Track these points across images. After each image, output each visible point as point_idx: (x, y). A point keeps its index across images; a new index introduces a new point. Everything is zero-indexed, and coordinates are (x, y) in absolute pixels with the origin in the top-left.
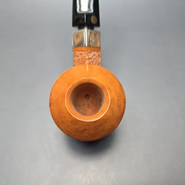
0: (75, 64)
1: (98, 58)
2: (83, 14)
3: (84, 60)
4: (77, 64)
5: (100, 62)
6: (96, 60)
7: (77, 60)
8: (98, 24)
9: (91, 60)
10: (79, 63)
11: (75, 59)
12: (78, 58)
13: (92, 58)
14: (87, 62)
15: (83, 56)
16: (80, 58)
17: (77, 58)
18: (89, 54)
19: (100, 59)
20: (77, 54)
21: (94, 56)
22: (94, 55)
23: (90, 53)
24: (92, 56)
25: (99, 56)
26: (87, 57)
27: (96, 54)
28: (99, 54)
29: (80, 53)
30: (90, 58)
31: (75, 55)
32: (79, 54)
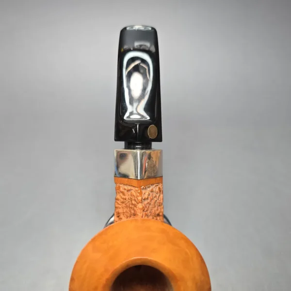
0: (117, 206)
1: (158, 195)
2: (133, 124)
3: (134, 202)
4: (120, 206)
5: (161, 201)
6: (155, 199)
7: (122, 200)
9: (146, 202)
10: (124, 205)
11: (118, 197)
12: (124, 197)
13: (147, 198)
14: (140, 206)
15: (132, 195)
16: (127, 197)
17: (121, 194)
18: (143, 191)
19: (161, 195)
20: (122, 189)
21: (151, 194)
22: (152, 191)
23: (146, 189)
24: (149, 195)
25: (160, 191)
26: (140, 198)
27: (154, 190)
28: (160, 188)
29: (126, 187)
30: (144, 199)
31: (118, 189)
32: (125, 189)
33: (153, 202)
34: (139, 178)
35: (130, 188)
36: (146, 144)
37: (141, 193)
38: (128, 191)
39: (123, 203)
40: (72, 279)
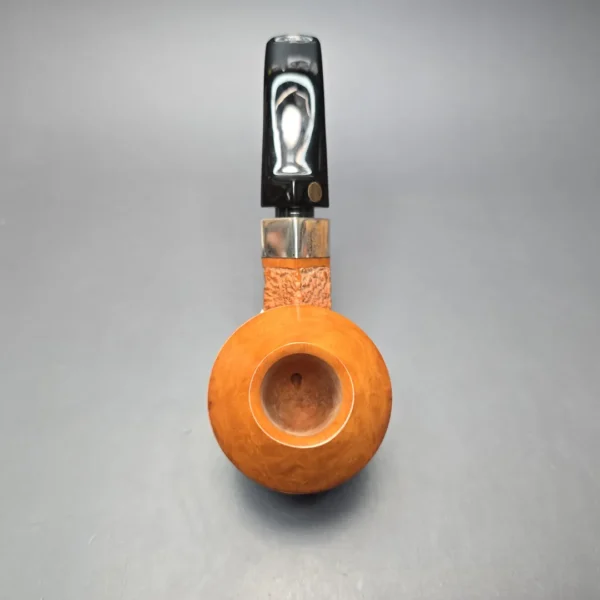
0: (267, 297)
1: (323, 283)
2: (287, 180)
3: (290, 290)
4: (271, 298)
5: (329, 292)
6: (320, 288)
7: (274, 289)
8: (324, 202)
9: (307, 290)
10: (276, 296)
11: (268, 285)
12: (275, 284)
13: (309, 285)
14: (298, 294)
15: (286, 281)
16: (280, 284)
17: (272, 281)
18: (303, 275)
19: (328, 285)
20: (273, 275)
21: (313, 280)
22: (315, 276)
23: (306, 272)
24: (311, 281)
25: (326, 278)
26: (298, 284)
27: (318, 275)
28: (325, 274)
29: (279, 271)
30: (304, 286)
31: (267, 276)
32: (277, 274)
33: (316, 291)
34: (296, 256)
35: (283, 271)
36: (306, 209)
37: (299, 278)
38: (282, 275)
39: (274, 293)
40: (212, 380)
